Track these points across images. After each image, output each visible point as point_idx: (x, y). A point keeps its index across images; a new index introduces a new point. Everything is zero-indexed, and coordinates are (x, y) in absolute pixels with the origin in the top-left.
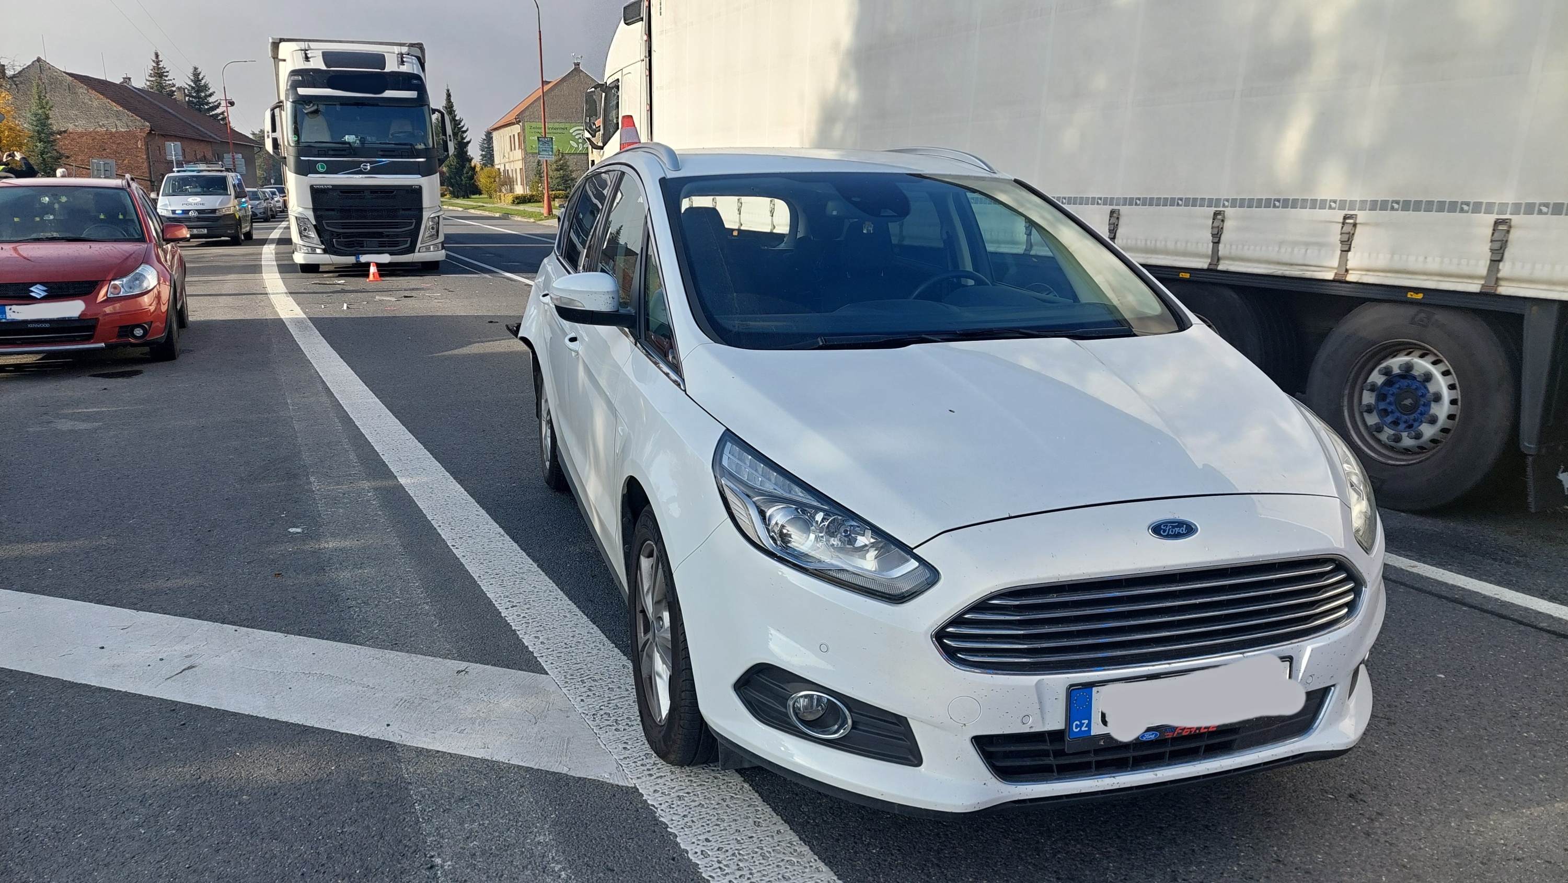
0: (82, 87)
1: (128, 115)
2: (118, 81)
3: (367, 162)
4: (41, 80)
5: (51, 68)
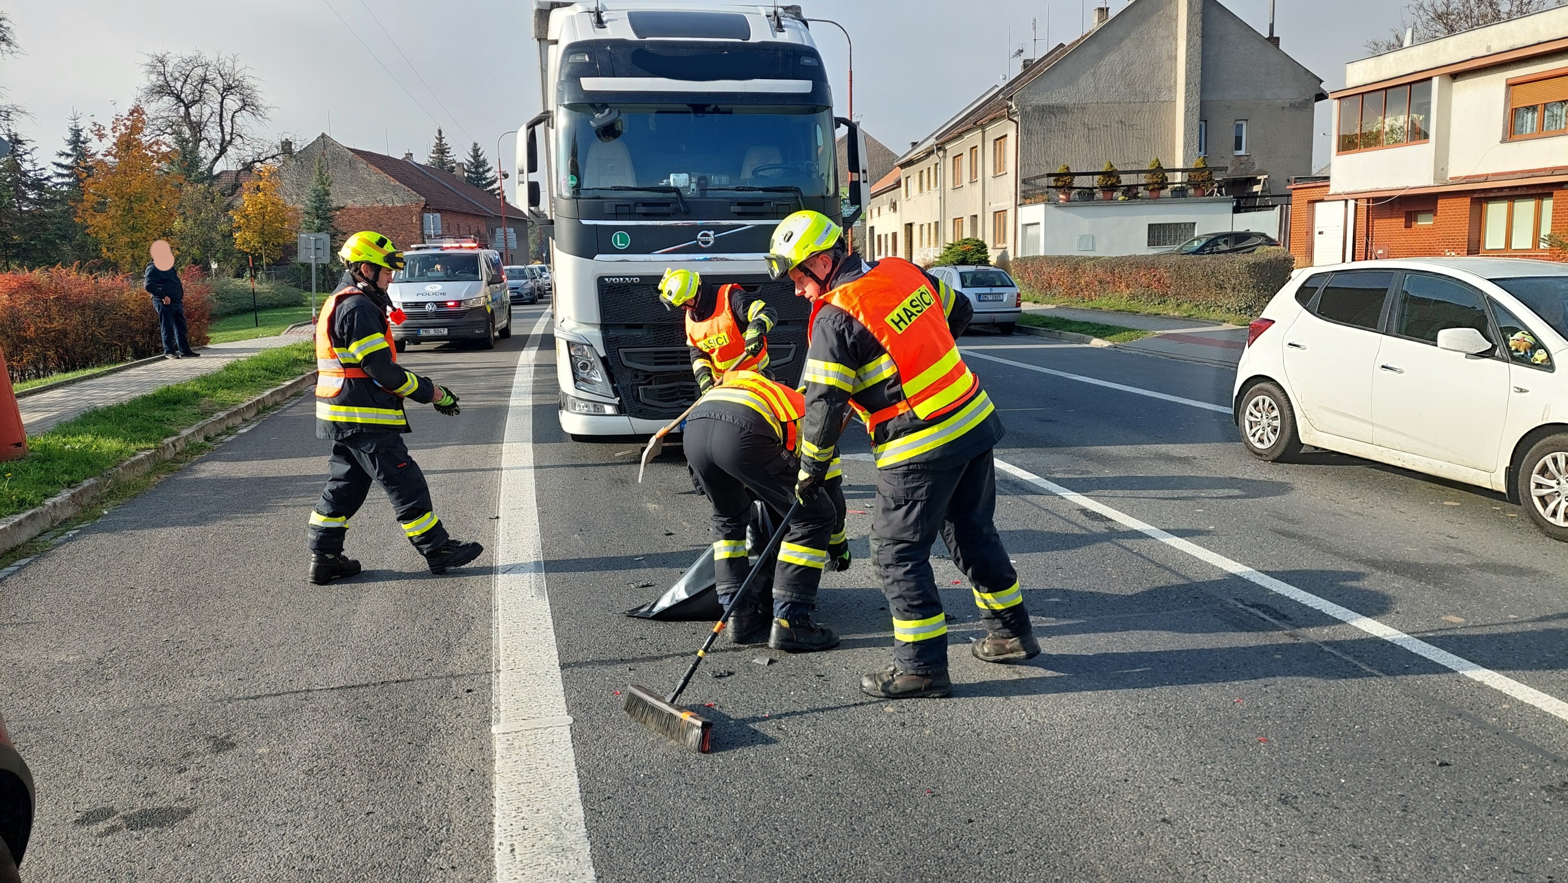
0: (362, 162)
1: (404, 190)
2: (400, 156)
3: (709, 228)
4: (324, 156)
5: (334, 143)
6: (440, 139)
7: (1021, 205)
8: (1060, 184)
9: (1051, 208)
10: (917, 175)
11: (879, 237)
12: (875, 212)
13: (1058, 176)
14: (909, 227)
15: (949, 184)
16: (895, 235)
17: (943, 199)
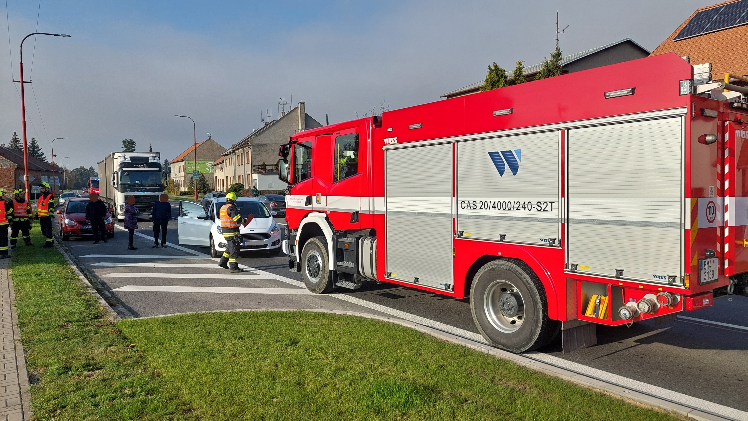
1: (7, 161)
6: (15, 136)
7: (253, 173)
8: (262, 168)
9: (260, 175)
10: (229, 159)
11: (218, 180)
12: (217, 171)
13: (262, 165)
14: (227, 177)
15: (237, 165)
16: (223, 180)
17: (235, 169)
